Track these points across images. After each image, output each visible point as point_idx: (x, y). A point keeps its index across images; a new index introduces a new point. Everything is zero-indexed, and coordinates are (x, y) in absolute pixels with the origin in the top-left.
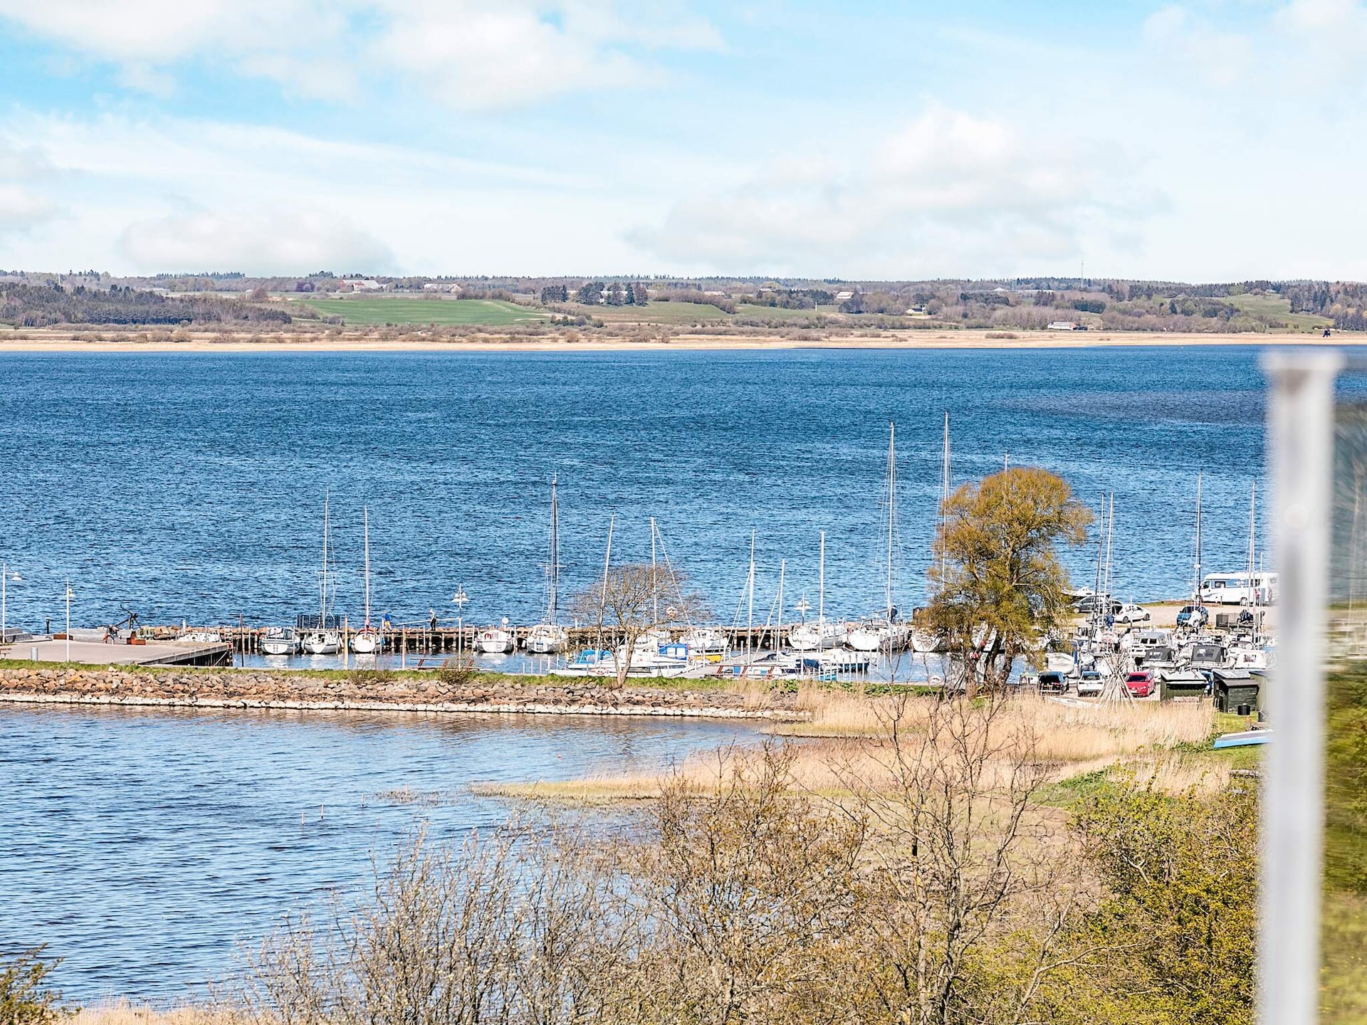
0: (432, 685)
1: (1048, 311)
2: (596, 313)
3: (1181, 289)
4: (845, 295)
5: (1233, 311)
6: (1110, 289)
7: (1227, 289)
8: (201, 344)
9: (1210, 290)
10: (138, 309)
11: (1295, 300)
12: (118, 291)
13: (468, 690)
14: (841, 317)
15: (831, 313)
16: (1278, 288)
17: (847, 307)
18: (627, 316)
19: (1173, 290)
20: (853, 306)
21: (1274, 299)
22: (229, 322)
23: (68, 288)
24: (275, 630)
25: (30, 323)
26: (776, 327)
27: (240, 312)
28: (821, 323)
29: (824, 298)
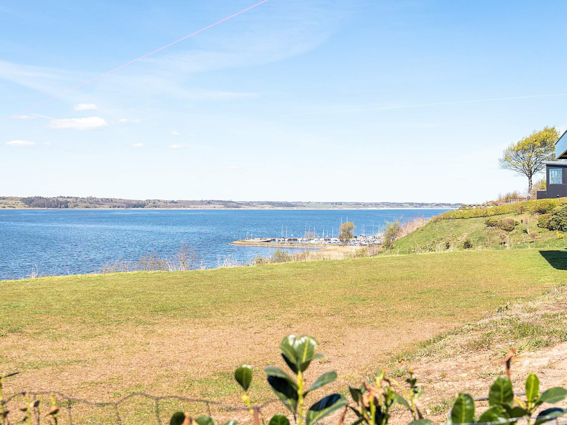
0: (289, 244)
1: (384, 206)
2: (337, 206)
3: (398, 203)
4: (363, 204)
5: (403, 206)
6: (390, 203)
7: (403, 203)
8: (295, 208)
9: (401, 203)
10: (289, 205)
11: (410, 205)
12: (288, 203)
13: (292, 245)
14: (362, 206)
15: (361, 206)
16: (408, 203)
17: (363, 205)
18: (340, 206)
19: (397, 203)
20: (364, 205)
21: (408, 204)
22: (299, 206)
23: (283, 203)
24: (277, 238)
25: (279, 207)
26: (355, 207)
27: (300, 206)
28: (360, 207)
29: (361, 204)
